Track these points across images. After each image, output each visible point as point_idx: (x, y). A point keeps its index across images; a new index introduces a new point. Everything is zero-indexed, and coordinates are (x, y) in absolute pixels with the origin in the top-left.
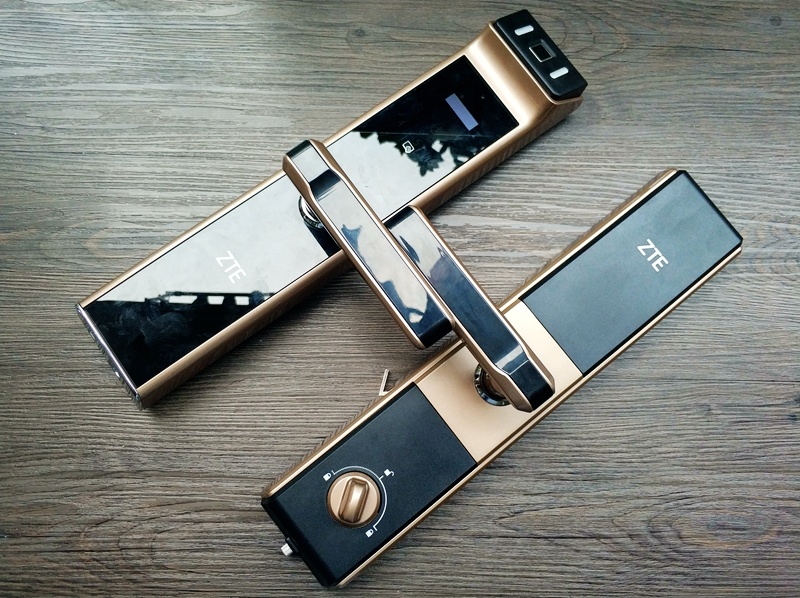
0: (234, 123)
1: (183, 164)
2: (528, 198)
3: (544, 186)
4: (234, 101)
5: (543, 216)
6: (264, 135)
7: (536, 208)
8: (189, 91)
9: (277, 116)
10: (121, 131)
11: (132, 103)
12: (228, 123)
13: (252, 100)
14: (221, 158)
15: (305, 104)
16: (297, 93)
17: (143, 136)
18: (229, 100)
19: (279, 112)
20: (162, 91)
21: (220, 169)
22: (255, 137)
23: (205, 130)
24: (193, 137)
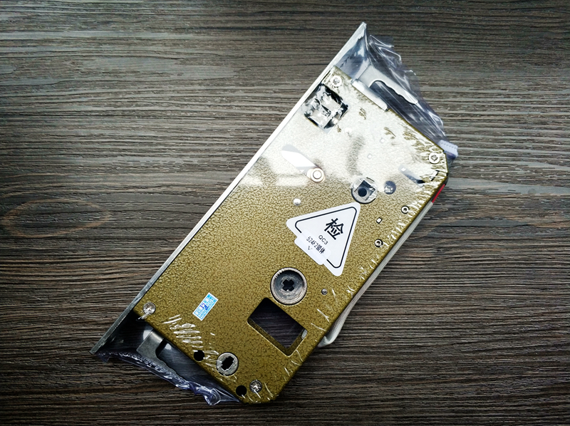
0: (168, 75)
1: (110, 125)
2: (515, 155)
3: (533, 141)
4: (168, 49)
5: (534, 177)
6: (203, 87)
7: (525, 168)
8: (114, 39)
9: (217, 65)
10: (38, 87)
11: (49, 54)
12: (161, 75)
13: (188, 47)
14: (155, 117)
15: (250, 50)
16: (239, 37)
17: (63, 93)
18: (161, 48)
19: (220, 60)
20: (84, 39)
21: (154, 130)
22: (193, 91)
23: (134, 83)
24: (120, 93)
